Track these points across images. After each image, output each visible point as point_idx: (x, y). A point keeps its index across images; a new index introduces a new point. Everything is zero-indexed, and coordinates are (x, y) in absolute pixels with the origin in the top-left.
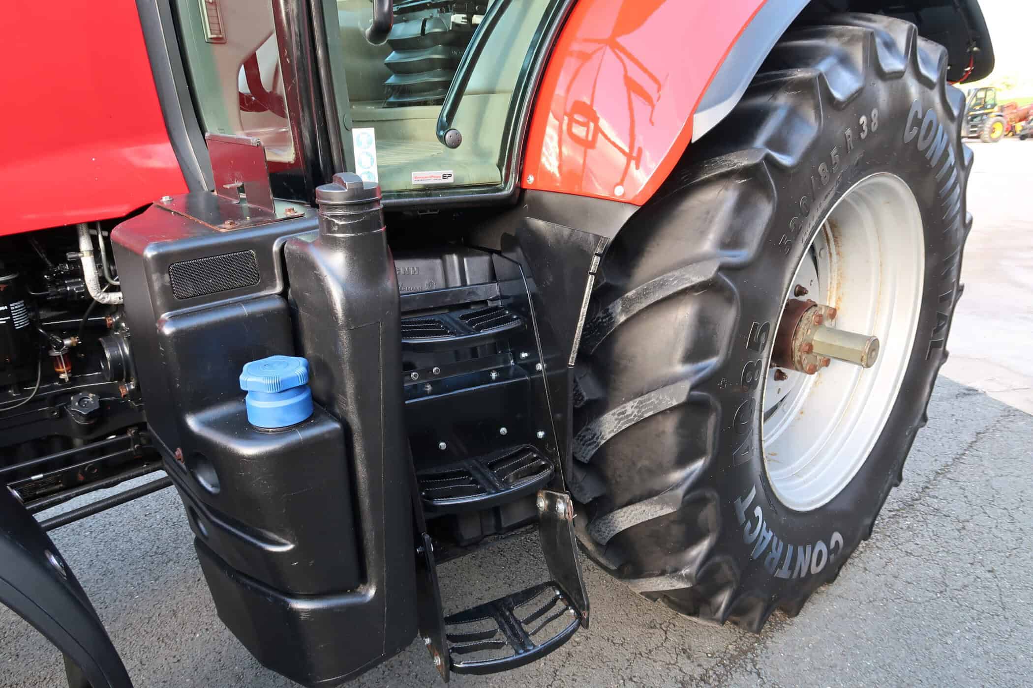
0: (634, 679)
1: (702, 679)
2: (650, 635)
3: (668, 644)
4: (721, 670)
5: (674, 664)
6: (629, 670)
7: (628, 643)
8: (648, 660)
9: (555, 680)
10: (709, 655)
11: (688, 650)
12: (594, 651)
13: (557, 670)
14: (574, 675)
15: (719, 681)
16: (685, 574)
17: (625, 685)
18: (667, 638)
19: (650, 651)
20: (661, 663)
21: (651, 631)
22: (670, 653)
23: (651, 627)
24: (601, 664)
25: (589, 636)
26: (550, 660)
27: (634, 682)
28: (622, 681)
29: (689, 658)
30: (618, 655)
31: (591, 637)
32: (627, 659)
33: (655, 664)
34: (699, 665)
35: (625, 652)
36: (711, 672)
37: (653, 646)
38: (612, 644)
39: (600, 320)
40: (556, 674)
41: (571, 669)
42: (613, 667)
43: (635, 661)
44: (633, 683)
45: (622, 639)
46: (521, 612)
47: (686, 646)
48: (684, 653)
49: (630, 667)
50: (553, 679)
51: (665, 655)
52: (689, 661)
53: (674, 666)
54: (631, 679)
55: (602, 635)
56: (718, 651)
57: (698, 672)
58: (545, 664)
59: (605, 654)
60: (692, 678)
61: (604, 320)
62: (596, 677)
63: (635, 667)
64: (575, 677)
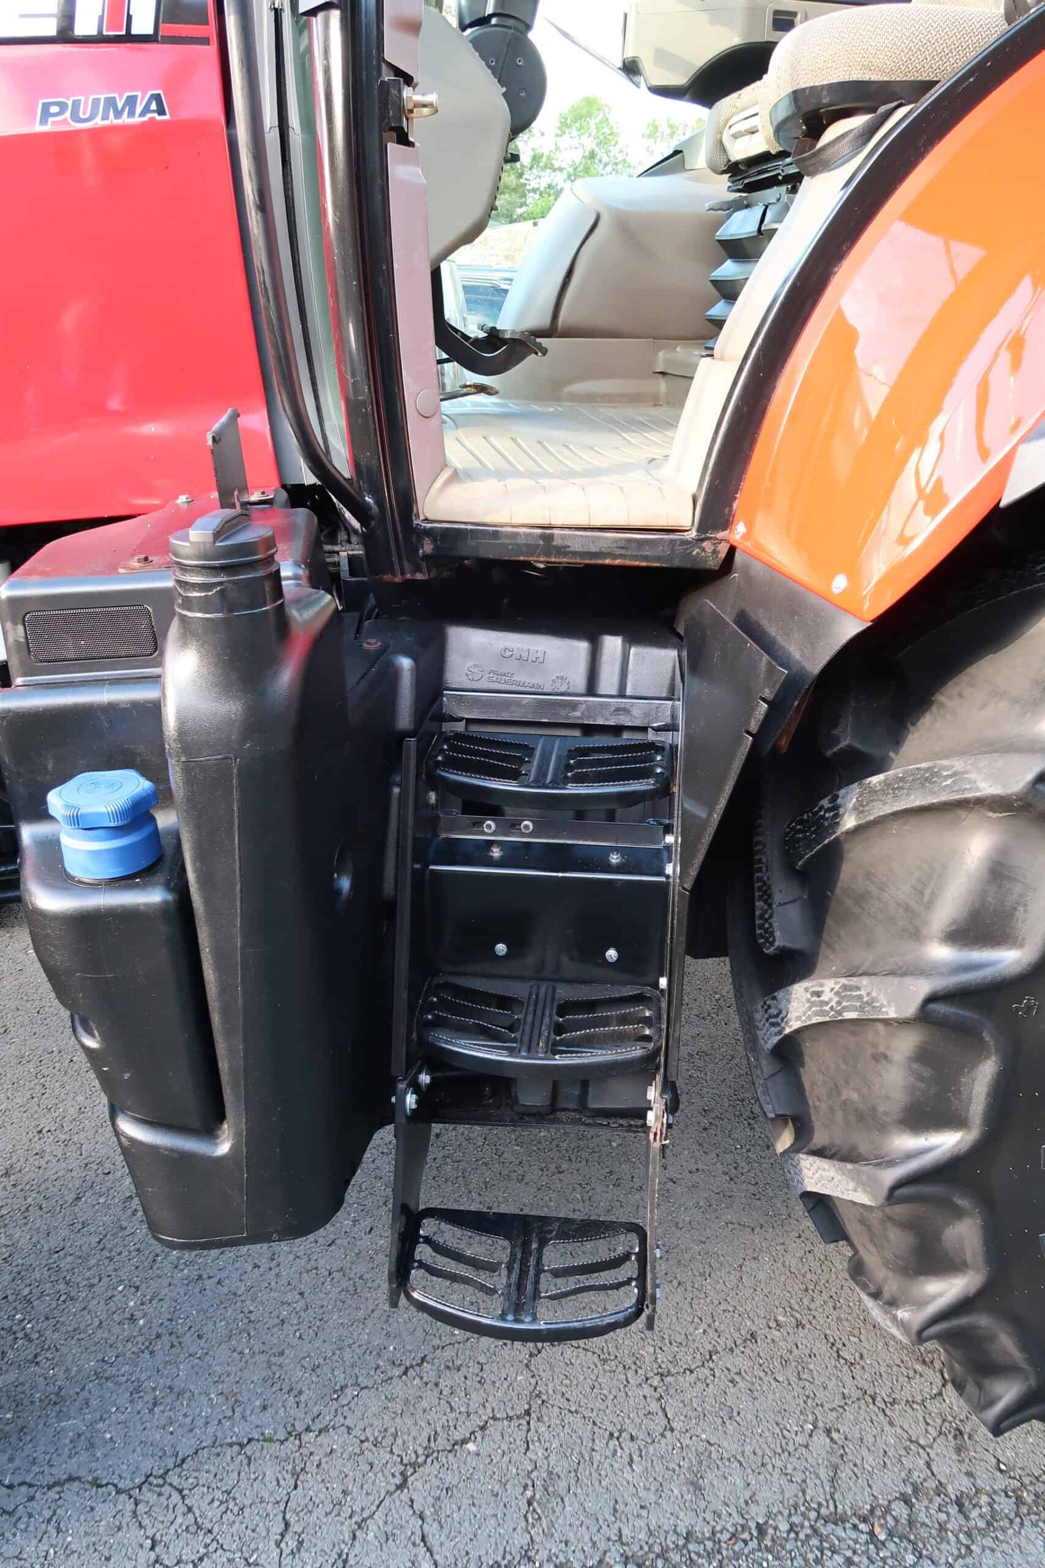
0: (834, 1435)
1: (959, 1503)
2: (911, 1374)
3: (934, 1407)
4: (1006, 1505)
5: (923, 1448)
6: (834, 1414)
7: (863, 1368)
8: (882, 1417)
9: (703, 1366)
10: (1002, 1467)
11: (966, 1437)
12: (796, 1352)
13: (717, 1352)
14: (739, 1373)
15: (989, 1524)
16: (901, 1320)
17: (811, 1436)
18: (940, 1394)
19: (894, 1402)
20: (899, 1431)
21: (919, 1367)
22: (927, 1424)
23: (924, 1362)
24: (794, 1379)
25: (804, 1322)
26: (716, 1331)
27: (832, 1439)
28: (811, 1427)
29: (958, 1450)
30: (834, 1379)
31: (808, 1326)
32: (843, 1394)
33: (887, 1428)
34: (969, 1474)
35: (848, 1380)
36: (984, 1499)
37: (906, 1394)
38: (835, 1355)
39: (822, 813)
40: (711, 1356)
41: (739, 1362)
42: (812, 1395)
43: (856, 1405)
44: (828, 1440)
45: (857, 1355)
46: (555, 1255)
47: (967, 1429)
48: (955, 1437)
49: (840, 1410)
50: (700, 1363)
51: (917, 1422)
52: (955, 1457)
53: (921, 1450)
54: (828, 1431)
55: (827, 1332)
56: (1022, 1469)
57: (959, 1485)
58: (705, 1332)
59: (811, 1367)
60: (941, 1488)
61: (827, 815)
62: (770, 1396)
63: (849, 1416)
64: (737, 1378)
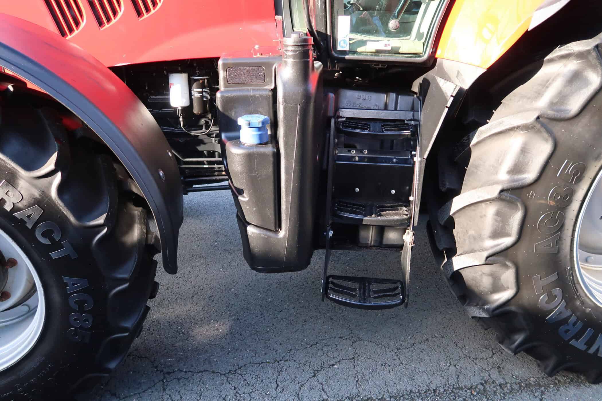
0: (457, 367)
1: (500, 385)
2: (482, 351)
3: (491, 360)
4: (516, 387)
5: (487, 371)
6: (457, 361)
7: (465, 349)
8: (473, 362)
9: (411, 347)
10: (514, 377)
11: (502, 369)
12: (442, 344)
13: (415, 344)
14: (424, 349)
15: (510, 392)
16: (486, 308)
17: (449, 367)
18: (492, 357)
19: (477, 359)
20: (479, 366)
21: (484, 349)
22: (488, 365)
23: (486, 348)
24: (442, 352)
25: (444, 336)
26: (415, 338)
27: (456, 368)
28: (449, 364)
29: (499, 372)
30: (456, 352)
31: (446, 337)
32: (459, 356)
33: (475, 365)
34: (503, 378)
35: (461, 353)
36: (508, 385)
37: (480, 357)
38: (455, 345)
39: (464, 141)
40: (413, 345)
41: (423, 346)
42: (448, 356)
43: (464, 359)
44: (455, 368)
45: (463, 346)
46: (374, 287)
47: (501, 366)
48: (498, 368)
49: (459, 360)
50: (410, 346)
51: (484, 364)
52: (498, 374)
53: (486, 372)
54: (455, 366)
55: (452, 339)
56: (521, 377)
57: (500, 381)
58: (411, 338)
59: (448, 348)
60: (494, 382)
61: (466, 142)
62: (435, 356)
63: (461, 362)
64: (423, 351)
